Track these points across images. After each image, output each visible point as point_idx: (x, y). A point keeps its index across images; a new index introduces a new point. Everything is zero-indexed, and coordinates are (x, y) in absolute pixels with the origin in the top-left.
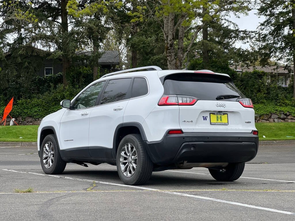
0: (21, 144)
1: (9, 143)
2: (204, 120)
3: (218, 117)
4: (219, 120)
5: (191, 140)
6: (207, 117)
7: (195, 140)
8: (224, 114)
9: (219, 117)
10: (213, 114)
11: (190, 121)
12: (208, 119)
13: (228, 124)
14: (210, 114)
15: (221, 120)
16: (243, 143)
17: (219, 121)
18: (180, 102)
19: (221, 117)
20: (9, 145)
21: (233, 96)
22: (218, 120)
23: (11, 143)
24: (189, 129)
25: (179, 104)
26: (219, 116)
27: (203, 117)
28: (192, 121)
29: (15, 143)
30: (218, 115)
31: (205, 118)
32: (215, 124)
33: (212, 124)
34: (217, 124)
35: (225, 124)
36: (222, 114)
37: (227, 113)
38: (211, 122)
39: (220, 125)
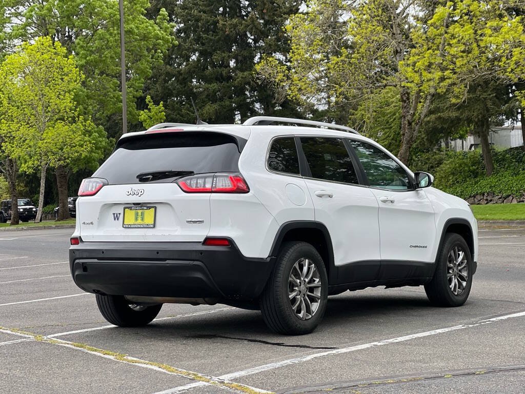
2: (115, 219)
3: (137, 214)
4: (139, 219)
5: (81, 256)
6: (119, 214)
7: (85, 257)
8: (149, 208)
9: (140, 214)
10: (130, 208)
11: (90, 222)
12: (121, 218)
13: (154, 226)
14: (125, 208)
15: (142, 219)
16: (167, 262)
17: (139, 221)
19: (142, 214)
22: (136, 219)
26: (140, 212)
27: (114, 214)
28: (92, 223)
31: (116, 217)
32: (129, 226)
33: (124, 226)
34: (134, 228)
35: (147, 227)
36: (145, 208)
37: (154, 205)
38: (125, 223)
39: (139, 228)
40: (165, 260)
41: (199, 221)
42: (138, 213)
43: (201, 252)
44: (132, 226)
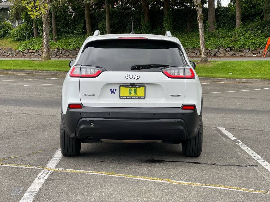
0: (225, 80)
1: (215, 79)
2: (112, 93)
5: (88, 116)
6: (116, 90)
7: (93, 117)
8: (140, 86)
10: (124, 86)
11: (92, 94)
12: (117, 92)
13: (145, 98)
14: (120, 86)
15: (135, 93)
16: (161, 120)
17: (133, 94)
18: (84, 73)
19: (135, 90)
20: (215, 80)
21: (156, 65)
22: (130, 93)
23: (217, 79)
24: (90, 103)
25: (81, 76)
26: (133, 89)
27: (111, 90)
28: (94, 95)
29: (220, 79)
30: (131, 88)
32: (125, 98)
33: (121, 97)
34: (129, 98)
35: (140, 98)
36: (137, 86)
37: (145, 85)
38: (121, 96)
39: (133, 99)
40: (159, 119)
41: (178, 95)
42: (131, 89)
43: (183, 114)
44: (127, 98)
